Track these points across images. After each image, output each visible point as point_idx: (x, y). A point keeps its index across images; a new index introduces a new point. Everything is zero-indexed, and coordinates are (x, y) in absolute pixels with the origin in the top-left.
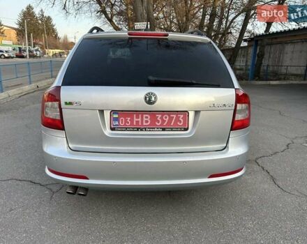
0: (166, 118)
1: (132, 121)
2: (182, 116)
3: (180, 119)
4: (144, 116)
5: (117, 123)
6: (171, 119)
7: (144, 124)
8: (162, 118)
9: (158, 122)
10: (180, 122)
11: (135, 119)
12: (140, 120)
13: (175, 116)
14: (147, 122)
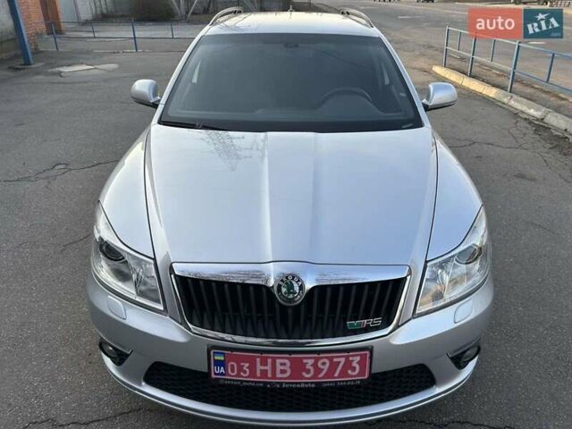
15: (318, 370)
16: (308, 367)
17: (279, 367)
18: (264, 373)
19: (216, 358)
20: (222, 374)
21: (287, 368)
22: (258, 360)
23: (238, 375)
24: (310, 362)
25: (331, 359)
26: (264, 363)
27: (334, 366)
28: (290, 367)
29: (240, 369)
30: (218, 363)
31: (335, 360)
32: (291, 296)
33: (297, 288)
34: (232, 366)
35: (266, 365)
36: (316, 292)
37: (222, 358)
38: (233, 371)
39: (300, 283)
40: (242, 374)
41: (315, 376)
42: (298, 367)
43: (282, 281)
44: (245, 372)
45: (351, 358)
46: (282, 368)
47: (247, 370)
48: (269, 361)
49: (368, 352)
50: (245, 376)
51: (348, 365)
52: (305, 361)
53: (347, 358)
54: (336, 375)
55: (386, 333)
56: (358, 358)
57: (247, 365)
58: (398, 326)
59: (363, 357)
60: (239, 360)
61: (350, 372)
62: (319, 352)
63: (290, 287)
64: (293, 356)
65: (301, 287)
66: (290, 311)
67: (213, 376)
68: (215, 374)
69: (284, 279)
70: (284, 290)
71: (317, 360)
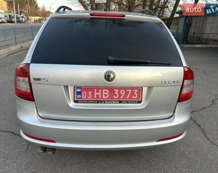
0: (122, 92)
1: (93, 94)
2: (136, 91)
3: (135, 93)
4: (104, 90)
5: (80, 96)
6: (127, 93)
7: (104, 97)
8: (119, 92)
9: (116, 95)
10: (135, 96)
11: (96, 94)
12: (100, 94)
13: (130, 91)
14: (106, 95)
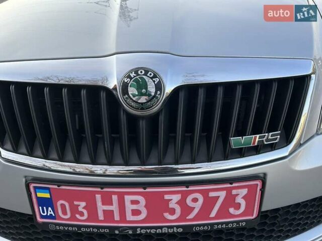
15: (186, 210)
16: (172, 205)
17: (129, 207)
18: (109, 215)
19: (40, 195)
20: (51, 217)
21: (142, 207)
22: (98, 197)
23: (73, 218)
24: (176, 198)
25: (205, 193)
26: (107, 201)
27: (209, 203)
28: (146, 206)
29: (75, 210)
30: (43, 202)
31: (212, 194)
32: (143, 99)
33: (152, 89)
34: (63, 206)
35: (111, 204)
36: (182, 95)
37: (47, 195)
38: (65, 213)
39: (157, 80)
40: (78, 216)
41: (182, 218)
42: (157, 206)
43: (129, 77)
44: (82, 214)
45: (234, 192)
46: (135, 207)
47: (85, 212)
48: (115, 198)
49: (259, 183)
50: (83, 219)
51: (230, 200)
52: (167, 197)
53: (229, 190)
54: (213, 214)
55: (287, 154)
56: (244, 191)
57: (83, 204)
58: (300, 145)
59: (252, 189)
60: (71, 198)
61: (232, 210)
62: (187, 184)
63: (141, 86)
64: (148, 190)
65: (159, 87)
66: (143, 124)
67: (39, 220)
68: (42, 217)
69: (133, 75)
70: (132, 91)
71: (185, 195)
